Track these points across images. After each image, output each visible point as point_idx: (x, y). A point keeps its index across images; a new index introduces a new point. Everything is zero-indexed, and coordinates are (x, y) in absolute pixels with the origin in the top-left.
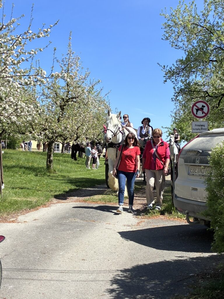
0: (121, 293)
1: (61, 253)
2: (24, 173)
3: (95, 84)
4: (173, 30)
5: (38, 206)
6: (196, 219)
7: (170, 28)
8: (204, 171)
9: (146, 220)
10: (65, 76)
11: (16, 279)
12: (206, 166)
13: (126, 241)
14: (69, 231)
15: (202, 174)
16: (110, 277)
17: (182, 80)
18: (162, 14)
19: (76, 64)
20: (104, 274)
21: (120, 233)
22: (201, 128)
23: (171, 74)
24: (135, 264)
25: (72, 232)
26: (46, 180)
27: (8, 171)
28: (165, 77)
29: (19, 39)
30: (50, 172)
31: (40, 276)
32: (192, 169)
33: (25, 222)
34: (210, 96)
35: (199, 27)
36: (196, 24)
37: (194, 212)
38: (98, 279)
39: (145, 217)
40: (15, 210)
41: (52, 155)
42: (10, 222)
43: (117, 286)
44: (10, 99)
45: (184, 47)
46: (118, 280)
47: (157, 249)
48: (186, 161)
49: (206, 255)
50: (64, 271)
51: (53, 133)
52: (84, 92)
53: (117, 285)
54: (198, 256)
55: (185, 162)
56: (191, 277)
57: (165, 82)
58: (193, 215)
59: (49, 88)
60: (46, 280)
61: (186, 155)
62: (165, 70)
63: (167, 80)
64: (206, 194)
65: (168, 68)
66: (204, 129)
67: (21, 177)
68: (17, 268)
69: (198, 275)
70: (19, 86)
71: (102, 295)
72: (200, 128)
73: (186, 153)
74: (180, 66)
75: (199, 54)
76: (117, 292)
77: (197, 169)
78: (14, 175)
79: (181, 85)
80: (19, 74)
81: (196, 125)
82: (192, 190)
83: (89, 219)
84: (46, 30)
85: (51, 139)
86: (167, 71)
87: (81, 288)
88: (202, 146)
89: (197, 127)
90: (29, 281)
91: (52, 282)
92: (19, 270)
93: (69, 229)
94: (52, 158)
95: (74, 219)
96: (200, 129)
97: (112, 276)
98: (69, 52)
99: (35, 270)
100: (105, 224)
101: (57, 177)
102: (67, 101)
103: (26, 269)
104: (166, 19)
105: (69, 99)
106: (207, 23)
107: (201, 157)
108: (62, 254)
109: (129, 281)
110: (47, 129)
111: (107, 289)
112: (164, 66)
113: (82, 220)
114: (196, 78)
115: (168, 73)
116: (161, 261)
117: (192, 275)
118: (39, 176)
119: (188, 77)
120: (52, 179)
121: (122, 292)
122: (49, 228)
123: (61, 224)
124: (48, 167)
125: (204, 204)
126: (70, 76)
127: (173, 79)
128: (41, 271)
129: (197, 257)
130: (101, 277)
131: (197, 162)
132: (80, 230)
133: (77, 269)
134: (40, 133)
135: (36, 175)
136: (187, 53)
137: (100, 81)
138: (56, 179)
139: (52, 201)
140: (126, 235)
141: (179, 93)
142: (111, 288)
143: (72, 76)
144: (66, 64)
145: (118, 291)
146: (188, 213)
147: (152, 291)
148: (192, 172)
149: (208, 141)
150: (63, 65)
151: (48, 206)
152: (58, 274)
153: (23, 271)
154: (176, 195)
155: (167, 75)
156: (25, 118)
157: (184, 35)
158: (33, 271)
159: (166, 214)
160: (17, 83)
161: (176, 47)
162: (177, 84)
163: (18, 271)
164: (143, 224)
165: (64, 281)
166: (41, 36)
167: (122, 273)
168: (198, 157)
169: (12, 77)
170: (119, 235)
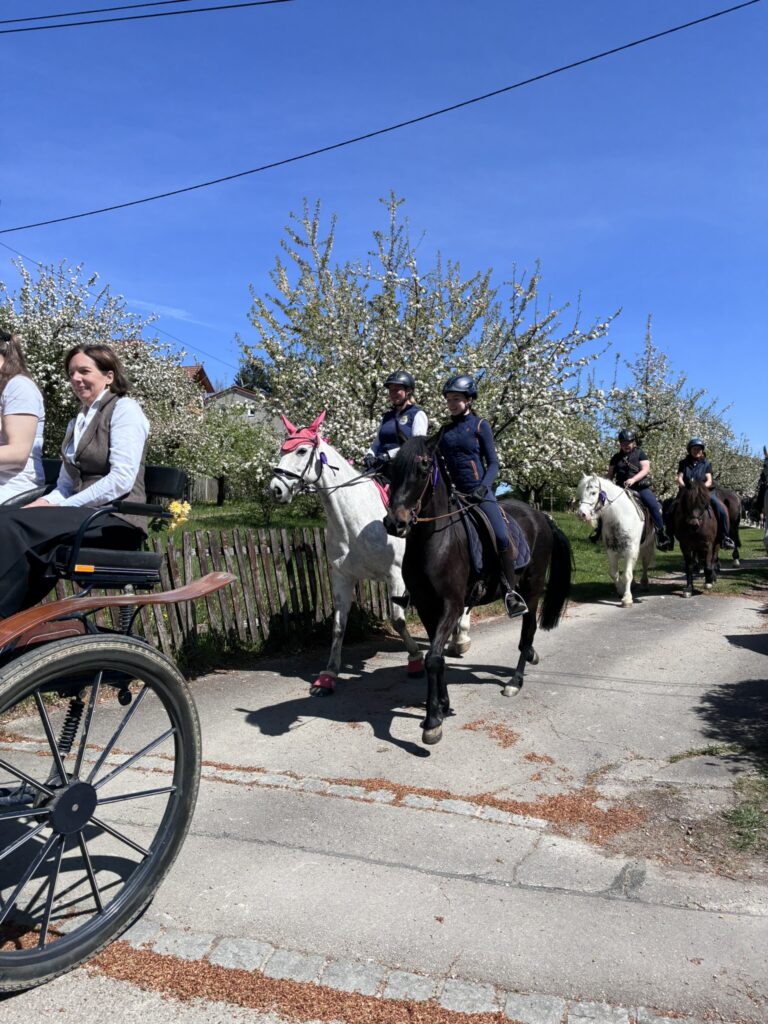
0: (716, 713)
1: (628, 659)
3: (695, 397)
11: (561, 685)
13: (737, 648)
14: (644, 631)
16: (702, 692)
19: (661, 367)
20: (693, 689)
24: (745, 678)
25: (648, 632)
31: (594, 684)
38: (681, 693)
46: (713, 697)
50: (630, 680)
52: (675, 412)
53: (710, 703)
60: (604, 689)
68: (563, 672)
71: (685, 714)
76: (710, 712)
87: (654, 703)
90: (579, 689)
97: (705, 692)
98: (647, 349)
99: (588, 676)
100: (704, 623)
102: (647, 429)
103: (576, 674)
105: (650, 425)
109: (731, 699)
111: (694, 708)
121: (718, 712)
128: (597, 678)
130: (686, 692)
132: (661, 631)
133: (650, 679)
140: (735, 640)
142: (701, 706)
144: (642, 369)
152: (622, 683)
153: (572, 677)
158: (585, 677)
163: (565, 676)
165: (629, 692)
166: (594, 336)
167: (721, 689)
170: (726, 640)
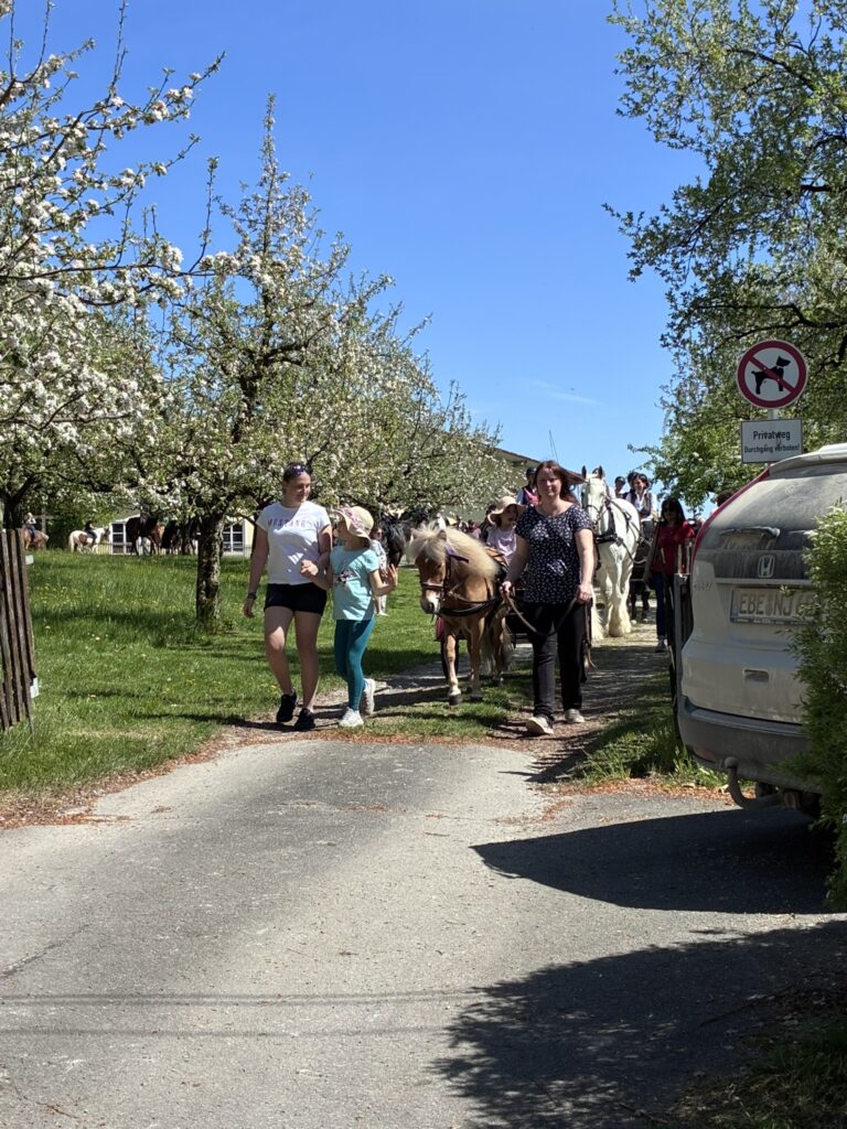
0: (491, 1072)
1: (260, 932)
2: (112, 637)
3: (368, 293)
4: (660, 75)
5: (170, 758)
6: (765, 788)
7: (648, 68)
8: (790, 608)
9: (577, 798)
10: (255, 266)
11: (93, 1033)
12: (797, 587)
13: (506, 879)
14: (290, 849)
15: (783, 617)
16: (449, 1013)
17: (699, 265)
18: (615, 17)
19: (296, 219)
20: (426, 1007)
21: (480, 850)
22: (775, 445)
23: (657, 244)
24: (539, 963)
25: (300, 851)
26: (196, 661)
27: (53, 632)
28: (634, 255)
29: (77, 132)
30: (210, 631)
31: (181, 1019)
32: (745, 598)
33: (120, 818)
34: (808, 324)
35: (757, 63)
36: (746, 52)
37: (758, 764)
38: (401, 1023)
39: (572, 788)
40: (82, 774)
41: (216, 566)
42: (65, 822)
43: (475, 1047)
44: (48, 360)
45: (704, 141)
46: (478, 1024)
47: (621, 905)
48: (721, 572)
49: (809, 921)
50: (273, 997)
51: (216, 483)
52: (328, 325)
53: (474, 1044)
54: (776, 928)
55: (718, 576)
56: (752, 1005)
57: (637, 278)
58: (755, 774)
59: (195, 315)
60: (207, 1034)
61: (722, 549)
62: (634, 230)
63: (642, 270)
64: (800, 691)
65: (645, 222)
66: (786, 448)
67: (103, 651)
68: (97, 992)
69: (778, 998)
70: (82, 308)
71: (419, 1084)
72: (772, 443)
73: (722, 542)
74: (691, 212)
75: (761, 163)
76: (476, 1070)
77: (765, 602)
78: (74, 647)
79: (694, 285)
80: (79, 264)
81: (755, 434)
82: (748, 677)
83: (364, 802)
84: (177, 94)
85: (211, 504)
86: (641, 234)
87: (340, 1060)
88: (780, 512)
89: (762, 443)
90: (143, 1041)
91: (230, 1041)
92: (102, 1000)
93: (289, 842)
94: (215, 578)
95: (307, 804)
96: (771, 450)
97: (455, 1012)
98: (266, 174)
99: (163, 996)
100: (422, 816)
101: (239, 648)
102: (267, 360)
103: (132, 995)
104: (631, 33)
105: (274, 352)
106: (788, 45)
107: (779, 553)
108: (263, 935)
109: (518, 1026)
110: (193, 469)
111: (438, 1062)
112: (630, 216)
113: (335, 803)
114: (753, 256)
115: (644, 240)
116: (637, 949)
117: (757, 1000)
118: (168, 645)
119: (723, 252)
120: (220, 656)
121: (495, 1068)
122: (214, 838)
123: (259, 825)
124: (204, 611)
125: (795, 732)
126: (274, 264)
127: (665, 262)
128: (187, 1000)
129: (774, 932)
130: (412, 1017)
131: (765, 574)
132: (329, 844)
133: (321, 989)
134: (170, 484)
135: (160, 644)
136: (715, 163)
137: (390, 280)
138: (232, 656)
139: (220, 738)
140: (501, 857)
141: (687, 316)
142: (453, 1054)
143: (279, 264)
144: (256, 222)
145: (477, 1065)
146: (734, 768)
147: (607, 1064)
148: (745, 612)
149: (802, 491)
150: (243, 226)
151: (208, 759)
152: (252, 1010)
153: (120, 1004)
154: (687, 700)
155: (643, 250)
156: (108, 429)
157: (702, 94)
158: (156, 1003)
159: (653, 773)
160: (74, 298)
161: (672, 141)
162: (679, 283)
163: (101, 1003)
164: (567, 812)
165: (274, 1035)
166: (158, 114)
167: (491, 999)
168: (767, 554)
169: (53, 276)
170: (478, 859)
